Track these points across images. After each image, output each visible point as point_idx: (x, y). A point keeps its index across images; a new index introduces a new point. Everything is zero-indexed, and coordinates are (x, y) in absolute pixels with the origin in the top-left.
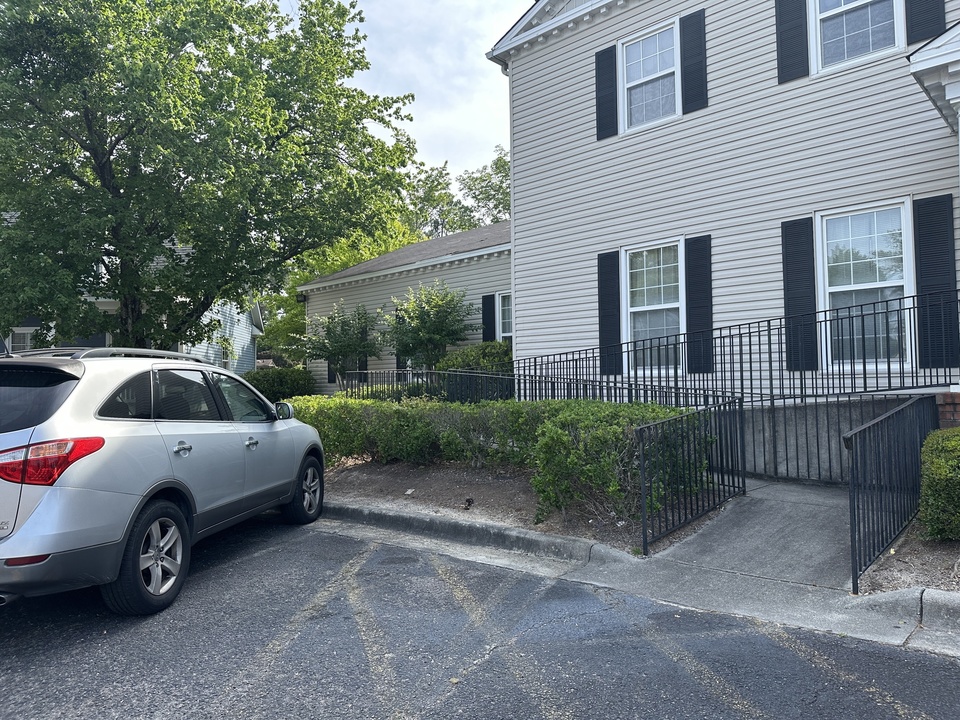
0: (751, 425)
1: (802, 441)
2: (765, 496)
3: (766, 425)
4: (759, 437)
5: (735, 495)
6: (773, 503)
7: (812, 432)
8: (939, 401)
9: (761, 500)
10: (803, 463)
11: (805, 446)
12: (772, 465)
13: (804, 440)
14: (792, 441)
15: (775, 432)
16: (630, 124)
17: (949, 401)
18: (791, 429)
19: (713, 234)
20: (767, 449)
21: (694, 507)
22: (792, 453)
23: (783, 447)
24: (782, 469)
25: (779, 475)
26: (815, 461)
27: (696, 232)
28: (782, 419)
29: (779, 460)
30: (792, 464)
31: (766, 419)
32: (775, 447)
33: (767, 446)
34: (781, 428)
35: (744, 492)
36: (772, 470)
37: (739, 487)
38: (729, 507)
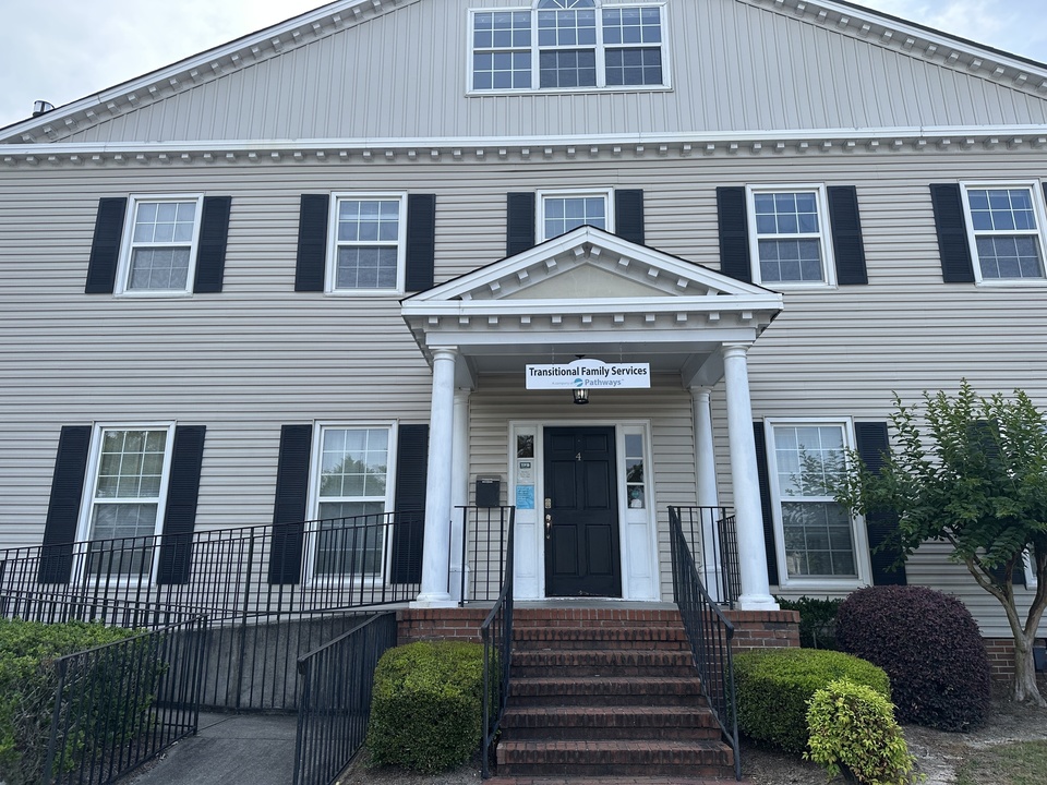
0: (218, 647)
1: (270, 664)
2: (219, 734)
3: (235, 647)
4: (225, 662)
5: (183, 736)
6: (226, 741)
7: (282, 654)
8: (399, 618)
9: (212, 739)
10: (268, 690)
11: (273, 669)
12: (235, 695)
13: (273, 664)
14: (260, 665)
15: (242, 654)
16: (131, 286)
17: (407, 617)
18: (261, 651)
19: (209, 426)
20: (232, 676)
21: (125, 759)
22: (258, 679)
23: (250, 673)
24: (245, 699)
25: (241, 706)
26: (281, 686)
27: (191, 419)
28: (252, 639)
29: (243, 688)
30: (257, 692)
31: (235, 640)
32: (241, 673)
33: (232, 672)
34: (249, 651)
35: (195, 731)
36: (235, 700)
37: (189, 726)
38: (172, 753)
